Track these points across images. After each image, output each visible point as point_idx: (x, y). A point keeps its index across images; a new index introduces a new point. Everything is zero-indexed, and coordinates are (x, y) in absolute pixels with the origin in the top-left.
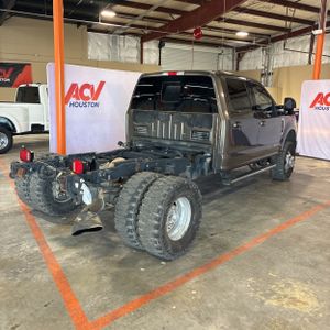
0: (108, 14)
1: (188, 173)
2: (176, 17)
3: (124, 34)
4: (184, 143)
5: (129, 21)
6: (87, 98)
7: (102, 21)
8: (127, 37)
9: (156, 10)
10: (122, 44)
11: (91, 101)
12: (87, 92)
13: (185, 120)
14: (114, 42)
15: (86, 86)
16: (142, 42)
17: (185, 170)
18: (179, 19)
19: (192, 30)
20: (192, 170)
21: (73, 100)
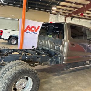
0: (54, 8)
1: (49, 62)
2: (76, 10)
3: (60, 15)
4: (52, 50)
5: (61, 11)
6: (33, 31)
7: (52, 10)
8: (61, 16)
9: (69, 7)
10: (60, 18)
11: (34, 32)
12: (33, 29)
13: (53, 40)
14: (57, 17)
15: (33, 27)
16: (66, 17)
17: (47, 61)
18: (77, 10)
19: (80, 14)
20: (51, 61)
21: (28, 31)
